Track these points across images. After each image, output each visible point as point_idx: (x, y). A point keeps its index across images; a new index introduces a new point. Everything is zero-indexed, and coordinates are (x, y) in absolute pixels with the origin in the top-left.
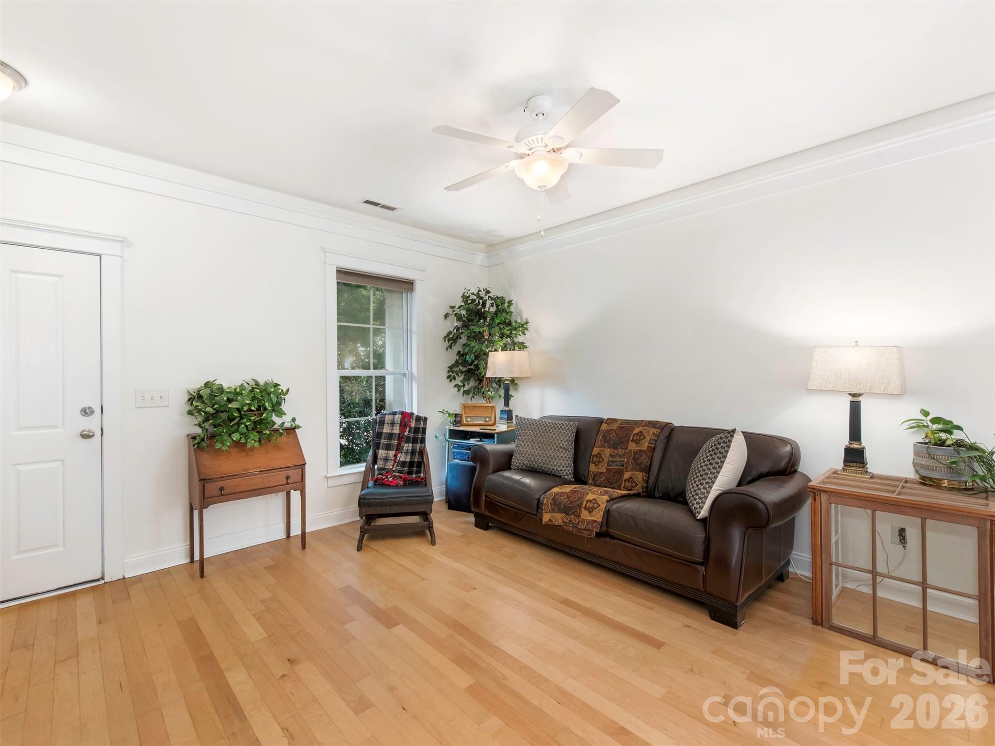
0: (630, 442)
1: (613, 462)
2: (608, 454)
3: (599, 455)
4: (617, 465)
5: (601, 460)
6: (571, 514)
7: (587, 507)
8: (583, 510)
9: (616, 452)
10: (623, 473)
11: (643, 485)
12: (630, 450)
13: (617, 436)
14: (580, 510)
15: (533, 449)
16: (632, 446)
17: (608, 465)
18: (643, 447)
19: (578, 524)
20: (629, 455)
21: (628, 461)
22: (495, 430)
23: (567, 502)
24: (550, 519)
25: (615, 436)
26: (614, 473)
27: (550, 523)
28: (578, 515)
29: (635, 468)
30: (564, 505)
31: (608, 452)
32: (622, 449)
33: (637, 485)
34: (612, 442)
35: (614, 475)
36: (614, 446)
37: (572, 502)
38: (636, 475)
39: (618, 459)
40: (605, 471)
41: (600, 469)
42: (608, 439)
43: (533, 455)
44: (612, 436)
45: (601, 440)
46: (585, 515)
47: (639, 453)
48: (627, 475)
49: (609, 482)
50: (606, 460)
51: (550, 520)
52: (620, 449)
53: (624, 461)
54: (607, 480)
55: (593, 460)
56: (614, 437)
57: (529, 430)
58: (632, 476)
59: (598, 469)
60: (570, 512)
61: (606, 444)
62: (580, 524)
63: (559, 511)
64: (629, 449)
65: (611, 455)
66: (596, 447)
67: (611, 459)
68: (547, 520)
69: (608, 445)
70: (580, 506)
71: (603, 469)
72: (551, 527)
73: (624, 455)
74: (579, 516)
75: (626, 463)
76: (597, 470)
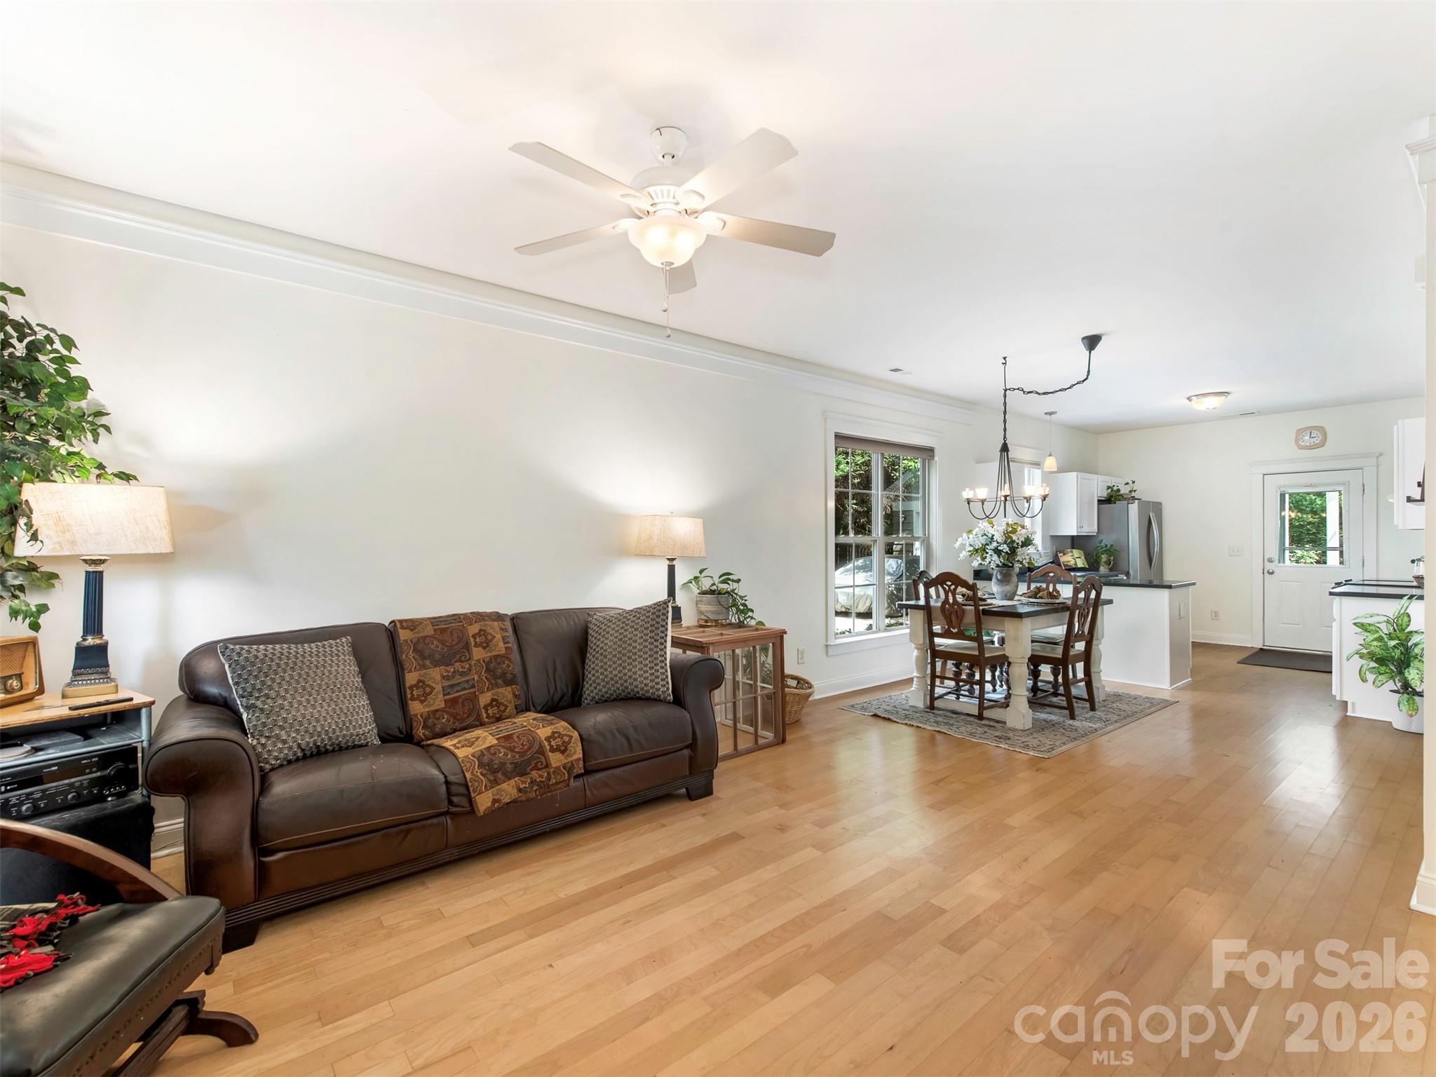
0: (474, 649)
1: (452, 686)
2: (438, 677)
3: (421, 683)
4: (465, 689)
5: (428, 690)
6: (531, 770)
7: (555, 747)
8: (550, 754)
9: (452, 670)
10: (476, 698)
11: (516, 703)
12: (478, 661)
13: (443, 644)
14: (545, 758)
15: (314, 707)
16: (478, 654)
17: (444, 695)
18: (497, 650)
19: (549, 780)
20: (478, 668)
21: (479, 677)
22: (131, 699)
23: (513, 757)
24: (494, 799)
25: (440, 646)
26: (463, 702)
27: (496, 805)
28: (544, 766)
29: (496, 684)
30: (511, 763)
31: (435, 675)
32: (462, 662)
33: (507, 707)
34: (437, 656)
35: (463, 705)
36: (445, 661)
37: (522, 754)
38: (502, 693)
39: (458, 679)
40: (443, 705)
41: (432, 705)
42: (427, 652)
43: (318, 720)
44: (433, 647)
45: (413, 657)
46: (556, 760)
47: (493, 661)
48: (484, 699)
49: (458, 720)
50: (438, 688)
51: (495, 801)
52: (457, 664)
53: (474, 679)
54: (455, 718)
55: (413, 695)
56: (437, 647)
57: (285, 671)
58: (495, 697)
59: (429, 706)
60: (528, 769)
61: (428, 662)
62: (553, 777)
63: (508, 778)
64: (475, 658)
65: (443, 677)
66: (410, 671)
67: (447, 683)
68: (489, 804)
69: (431, 663)
70: (541, 751)
71: (438, 702)
72: (500, 810)
73: (470, 670)
74: (547, 766)
75: (478, 680)
76: (427, 709)
